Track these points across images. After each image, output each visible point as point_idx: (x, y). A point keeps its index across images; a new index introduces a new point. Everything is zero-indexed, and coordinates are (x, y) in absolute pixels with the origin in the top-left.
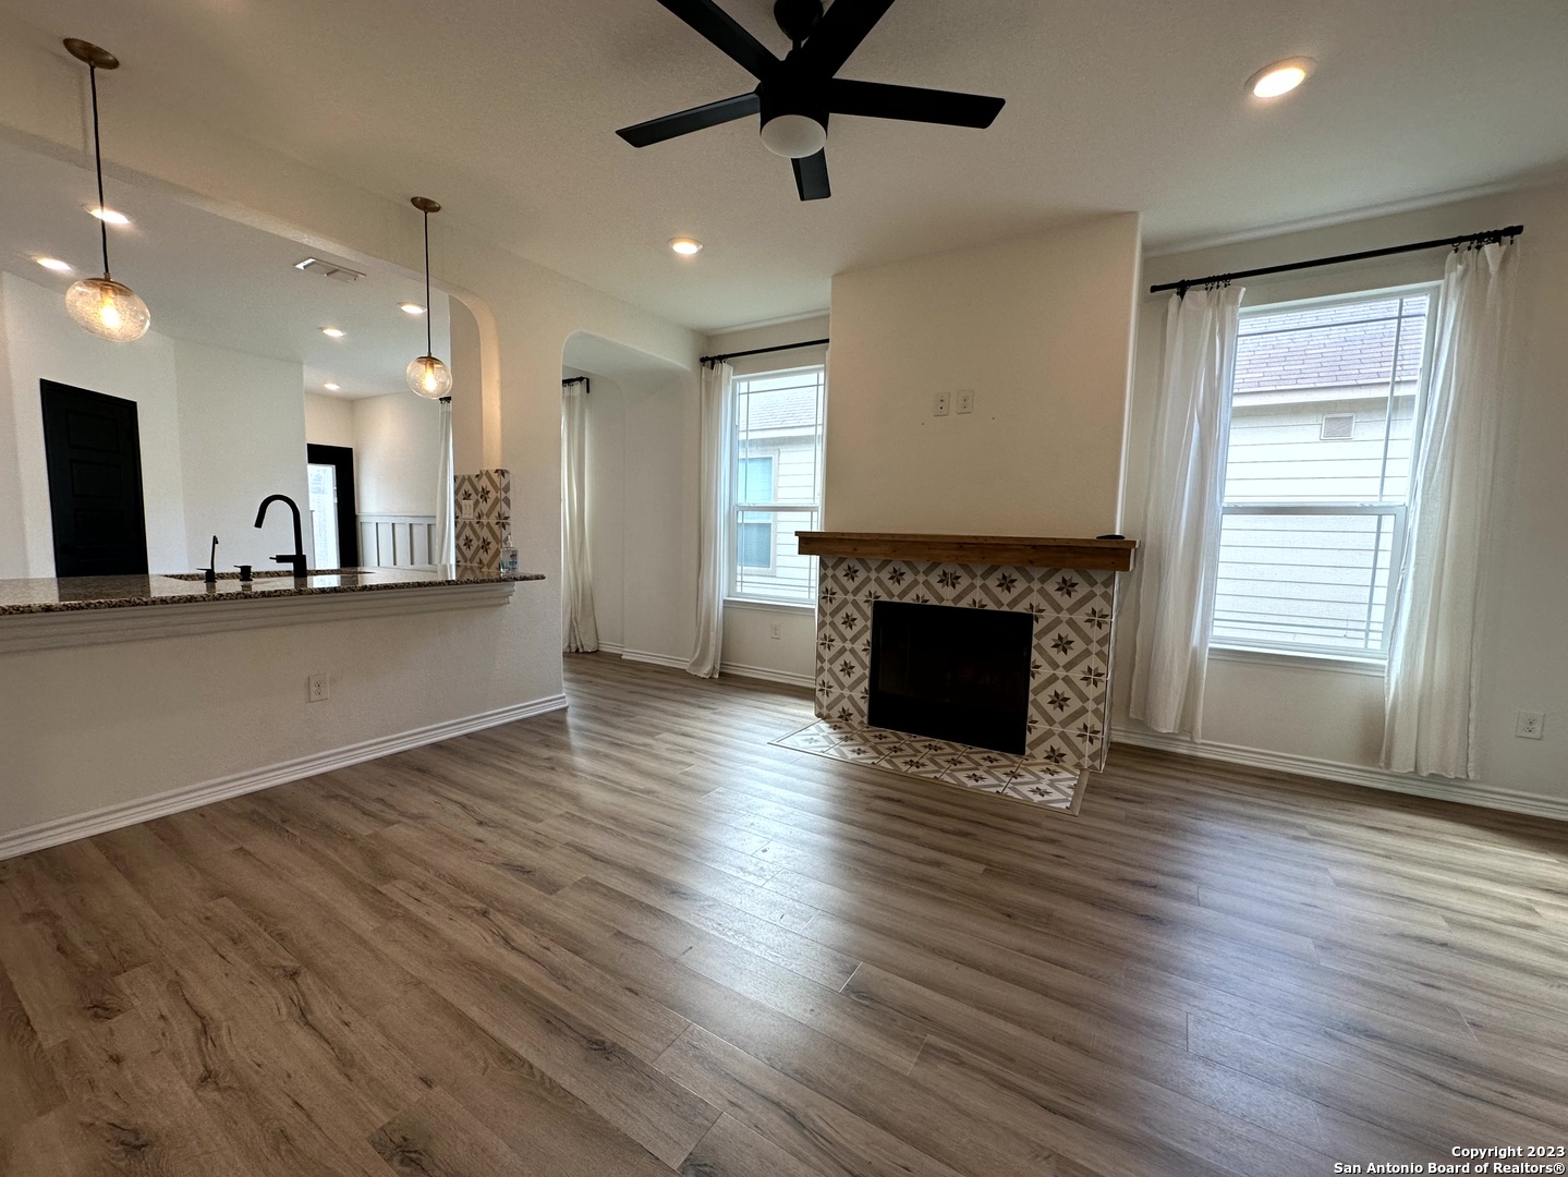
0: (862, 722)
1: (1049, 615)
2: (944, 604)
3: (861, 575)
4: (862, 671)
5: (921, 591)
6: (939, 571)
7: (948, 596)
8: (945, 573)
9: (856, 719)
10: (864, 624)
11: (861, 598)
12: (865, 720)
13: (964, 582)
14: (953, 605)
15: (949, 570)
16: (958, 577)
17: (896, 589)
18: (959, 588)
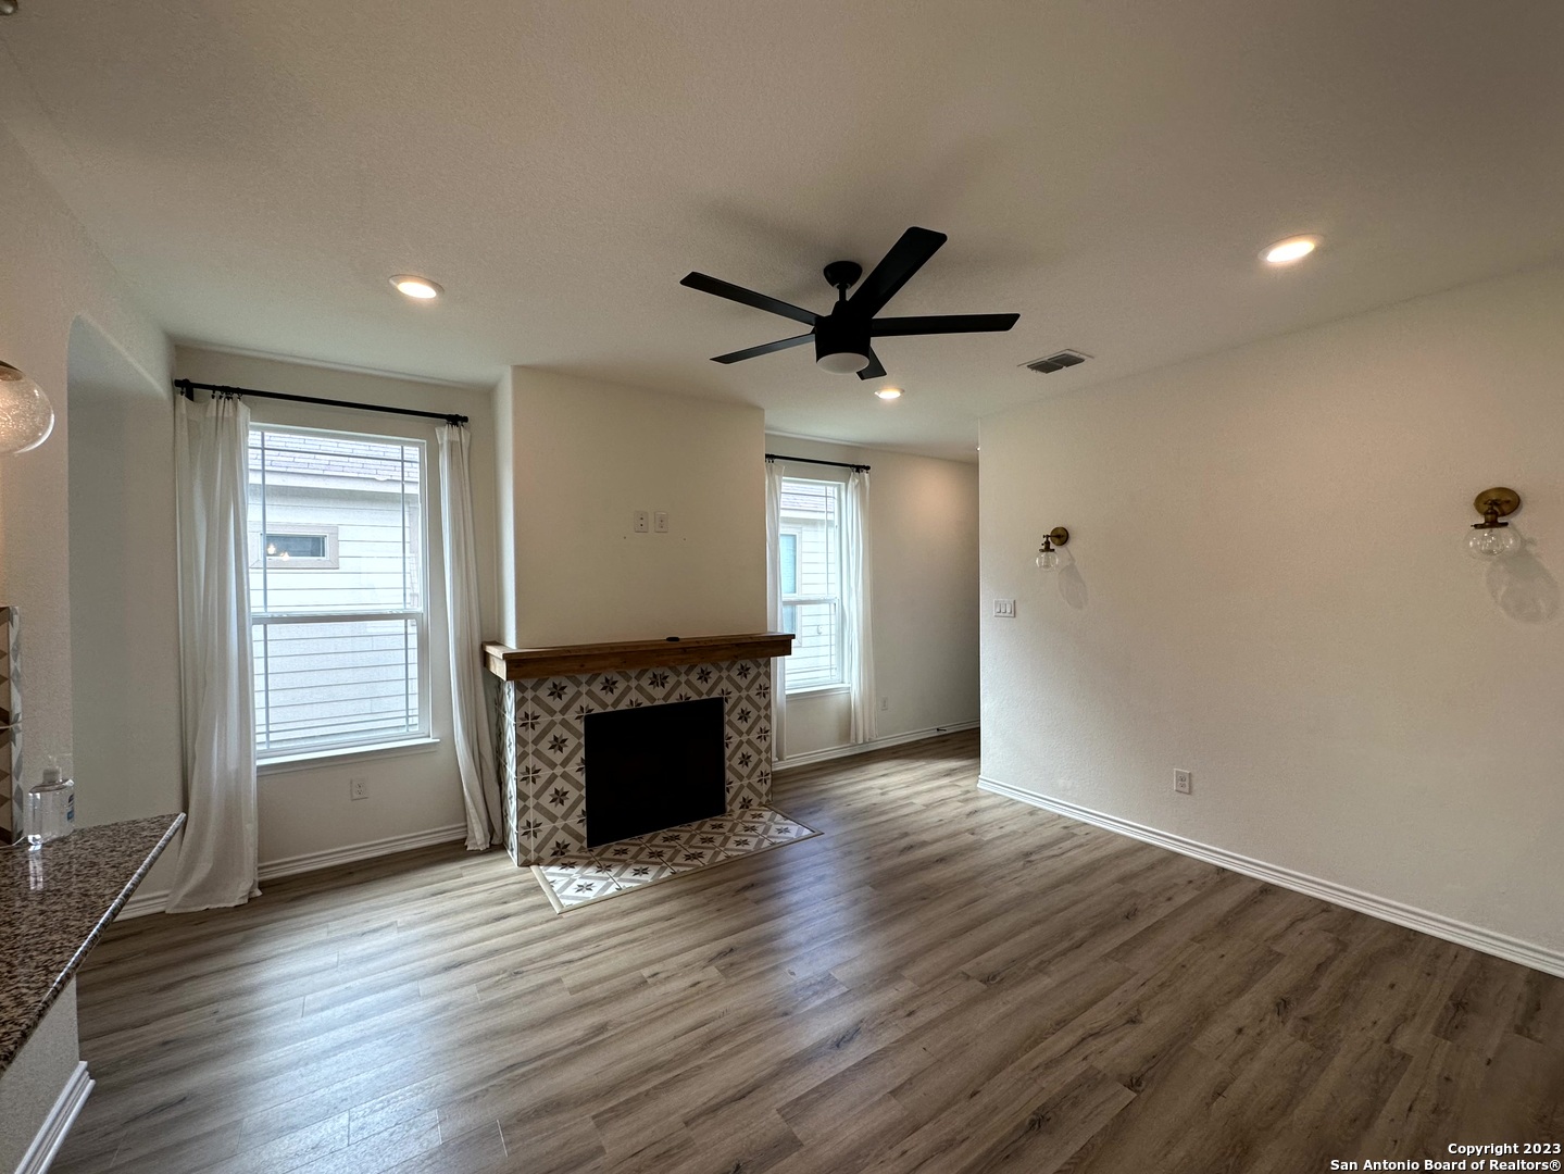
0: (582, 848)
1: (735, 695)
2: (656, 703)
3: (570, 691)
4: (578, 793)
5: (634, 696)
6: (649, 674)
7: (659, 696)
8: (655, 676)
9: (574, 847)
10: (575, 743)
11: (571, 716)
12: (585, 844)
13: (671, 681)
14: (664, 703)
15: (659, 672)
16: (666, 677)
17: (609, 698)
18: (668, 686)
